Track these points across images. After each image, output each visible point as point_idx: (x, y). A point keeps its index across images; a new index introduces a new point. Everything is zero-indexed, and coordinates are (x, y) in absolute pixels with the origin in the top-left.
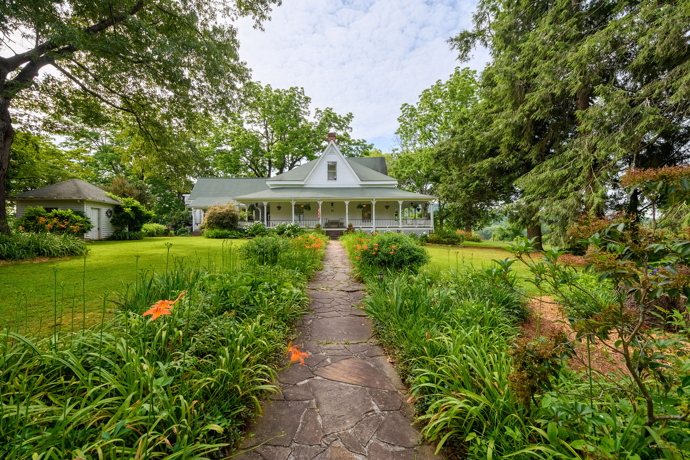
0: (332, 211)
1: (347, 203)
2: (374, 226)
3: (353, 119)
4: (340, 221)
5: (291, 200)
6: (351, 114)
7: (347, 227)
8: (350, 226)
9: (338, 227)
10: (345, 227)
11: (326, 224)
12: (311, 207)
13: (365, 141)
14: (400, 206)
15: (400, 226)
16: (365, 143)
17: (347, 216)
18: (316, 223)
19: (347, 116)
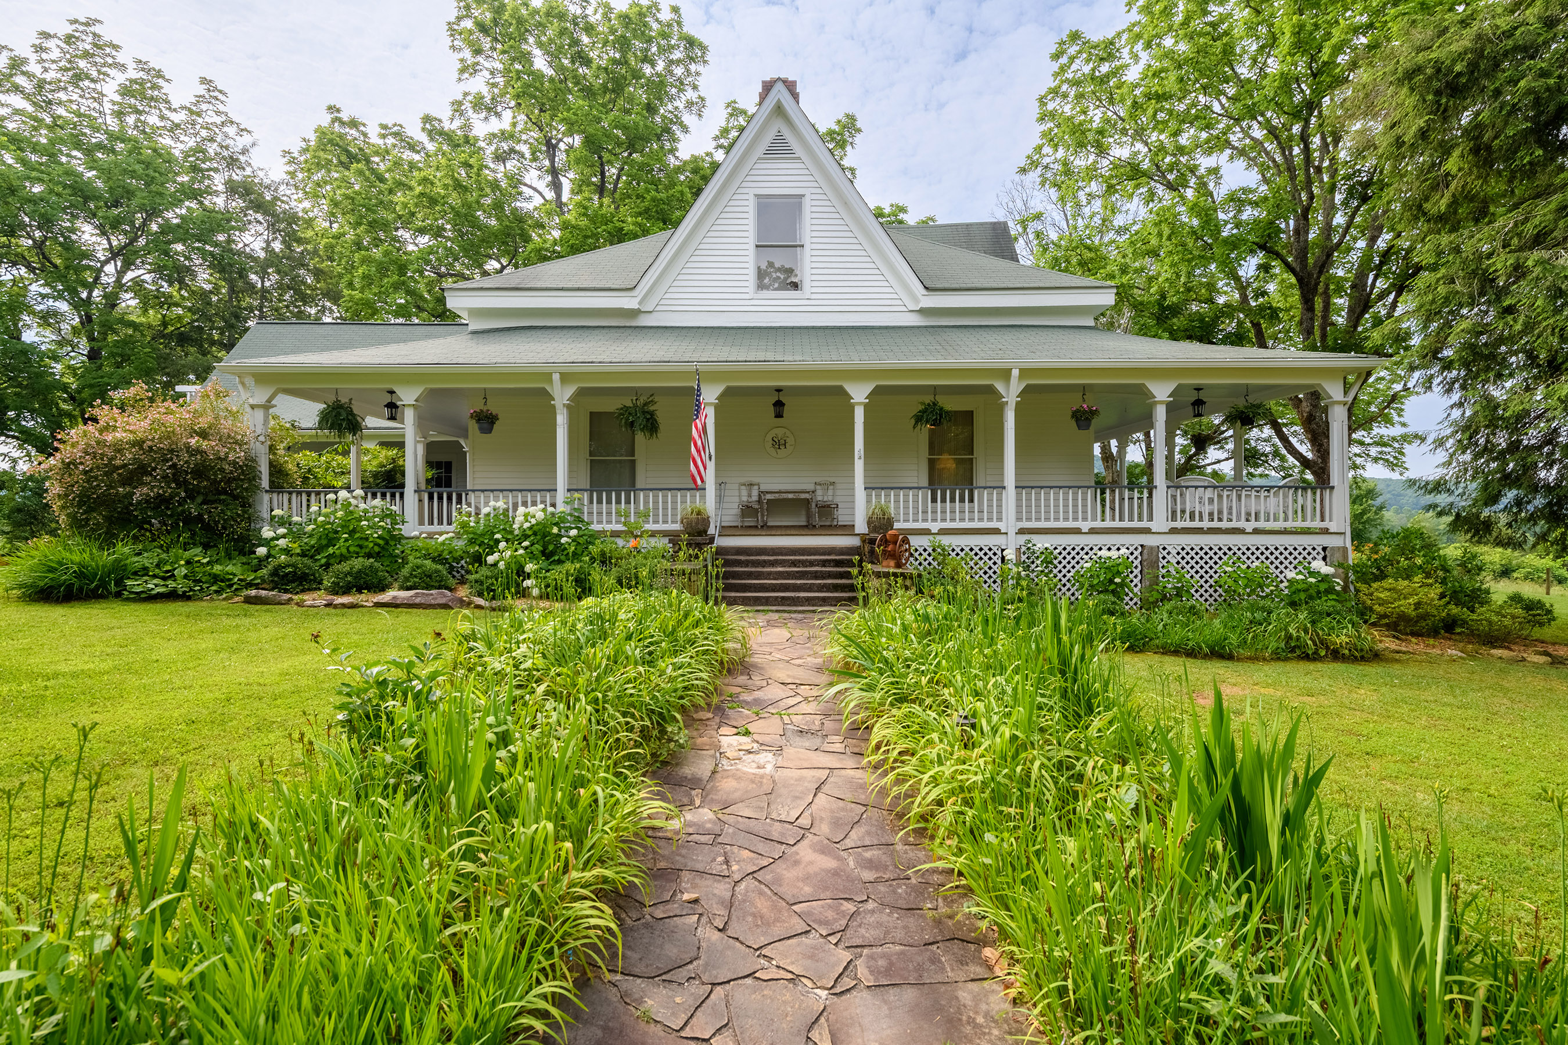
0: (779, 444)
1: (859, 393)
2: (1009, 523)
3: (858, 139)
4: (820, 496)
5: (548, 377)
6: (852, 118)
7: (861, 527)
8: (881, 523)
9: (809, 528)
10: (848, 529)
11: (747, 510)
12: (660, 417)
13: (903, 210)
14: (1160, 414)
15: (1160, 522)
16: (901, 216)
17: (859, 466)
18: (684, 505)
19: (837, 128)
